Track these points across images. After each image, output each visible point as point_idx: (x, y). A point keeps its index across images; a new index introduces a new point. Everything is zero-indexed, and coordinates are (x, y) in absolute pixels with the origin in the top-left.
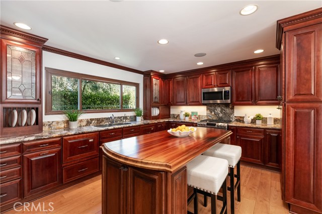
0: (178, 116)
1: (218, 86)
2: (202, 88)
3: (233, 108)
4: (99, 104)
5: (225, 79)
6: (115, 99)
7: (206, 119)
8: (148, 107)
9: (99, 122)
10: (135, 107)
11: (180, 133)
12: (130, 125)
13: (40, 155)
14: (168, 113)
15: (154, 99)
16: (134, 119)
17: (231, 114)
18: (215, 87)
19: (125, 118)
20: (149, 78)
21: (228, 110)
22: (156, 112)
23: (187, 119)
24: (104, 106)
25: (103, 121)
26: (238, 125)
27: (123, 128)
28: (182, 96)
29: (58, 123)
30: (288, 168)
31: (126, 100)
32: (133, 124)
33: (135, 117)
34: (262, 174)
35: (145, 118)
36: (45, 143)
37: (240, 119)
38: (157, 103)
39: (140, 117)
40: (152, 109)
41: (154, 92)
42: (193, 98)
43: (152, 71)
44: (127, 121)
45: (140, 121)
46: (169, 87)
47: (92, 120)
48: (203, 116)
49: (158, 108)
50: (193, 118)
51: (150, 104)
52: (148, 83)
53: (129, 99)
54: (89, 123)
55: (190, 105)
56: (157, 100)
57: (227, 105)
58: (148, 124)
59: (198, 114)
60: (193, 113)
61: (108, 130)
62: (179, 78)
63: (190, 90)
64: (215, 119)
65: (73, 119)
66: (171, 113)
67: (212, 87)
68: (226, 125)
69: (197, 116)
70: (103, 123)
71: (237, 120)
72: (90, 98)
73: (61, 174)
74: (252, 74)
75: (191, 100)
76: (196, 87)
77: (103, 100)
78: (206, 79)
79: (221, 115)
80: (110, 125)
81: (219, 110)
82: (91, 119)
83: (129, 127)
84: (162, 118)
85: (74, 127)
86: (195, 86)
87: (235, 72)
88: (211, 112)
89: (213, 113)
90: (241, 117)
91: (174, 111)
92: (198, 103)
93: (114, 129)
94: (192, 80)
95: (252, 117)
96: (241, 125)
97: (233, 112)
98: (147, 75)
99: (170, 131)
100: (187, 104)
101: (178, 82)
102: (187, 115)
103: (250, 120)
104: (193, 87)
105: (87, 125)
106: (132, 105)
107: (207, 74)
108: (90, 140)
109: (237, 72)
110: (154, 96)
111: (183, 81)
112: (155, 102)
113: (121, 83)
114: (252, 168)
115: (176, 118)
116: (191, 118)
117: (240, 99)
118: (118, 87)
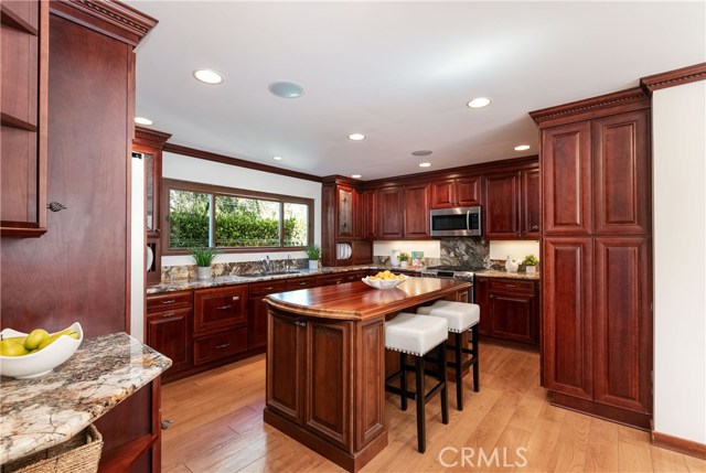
0: (388, 259)
1: (459, 206)
2: (431, 207)
3: (487, 245)
4: (236, 237)
5: (472, 193)
6: (267, 227)
7: (439, 264)
8: (331, 242)
9: (244, 268)
10: (305, 243)
11: (381, 283)
12: (300, 275)
13: (162, 317)
14: (369, 254)
15: (341, 228)
16: (304, 264)
17: (485, 256)
18: (453, 206)
19: (289, 262)
20: (332, 189)
21: (479, 249)
22: (345, 251)
23: (404, 266)
24: (247, 240)
25: (250, 267)
26: (492, 275)
27: (288, 278)
28: (395, 223)
29: (179, 269)
30: (547, 336)
31: (287, 228)
32: (303, 273)
33: (307, 261)
34: (529, 358)
35: (325, 262)
36: (171, 299)
37: (500, 265)
38: (349, 235)
39: (316, 262)
40: (338, 246)
41: (342, 213)
42: (415, 226)
43: (338, 177)
44: (293, 268)
45: (315, 268)
46: (371, 205)
47: (232, 265)
48: (433, 259)
49: (350, 244)
50: (415, 262)
51: (334, 236)
52: (331, 198)
53: (293, 226)
54: (227, 269)
55: (408, 239)
56: (346, 230)
57: (476, 239)
58: (331, 273)
59: (425, 256)
60: (414, 254)
61: (262, 282)
62: (391, 188)
63: (409, 210)
64: (455, 265)
65: (204, 262)
66: (375, 254)
67: (448, 207)
68: (471, 274)
69: (423, 260)
70: (250, 272)
71: (494, 267)
72: (221, 225)
73: (191, 349)
74: (517, 184)
75: (411, 230)
76: (420, 205)
77: (243, 230)
78: (438, 191)
79: (466, 258)
80: (263, 274)
81: (462, 247)
82: (230, 264)
83: (298, 277)
84: (357, 264)
85: (205, 277)
86: (418, 205)
87: (489, 179)
88: (449, 253)
89: (452, 255)
90: (501, 261)
91: (380, 250)
92: (423, 236)
93: (273, 280)
94: (412, 192)
95: (520, 261)
96: (497, 274)
97: (488, 252)
98: (330, 184)
99: (367, 280)
100: (403, 237)
101: (387, 196)
102: (403, 258)
103: (516, 266)
104: (414, 205)
105: (224, 274)
106: (300, 237)
107: (439, 183)
108: (235, 298)
109: (492, 180)
110: (342, 223)
111: (396, 195)
112: (344, 234)
113: (283, 199)
114: (516, 351)
115: (384, 264)
116: (411, 264)
117: (498, 229)
118: (275, 206)
